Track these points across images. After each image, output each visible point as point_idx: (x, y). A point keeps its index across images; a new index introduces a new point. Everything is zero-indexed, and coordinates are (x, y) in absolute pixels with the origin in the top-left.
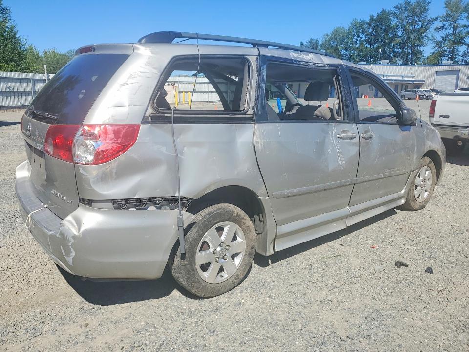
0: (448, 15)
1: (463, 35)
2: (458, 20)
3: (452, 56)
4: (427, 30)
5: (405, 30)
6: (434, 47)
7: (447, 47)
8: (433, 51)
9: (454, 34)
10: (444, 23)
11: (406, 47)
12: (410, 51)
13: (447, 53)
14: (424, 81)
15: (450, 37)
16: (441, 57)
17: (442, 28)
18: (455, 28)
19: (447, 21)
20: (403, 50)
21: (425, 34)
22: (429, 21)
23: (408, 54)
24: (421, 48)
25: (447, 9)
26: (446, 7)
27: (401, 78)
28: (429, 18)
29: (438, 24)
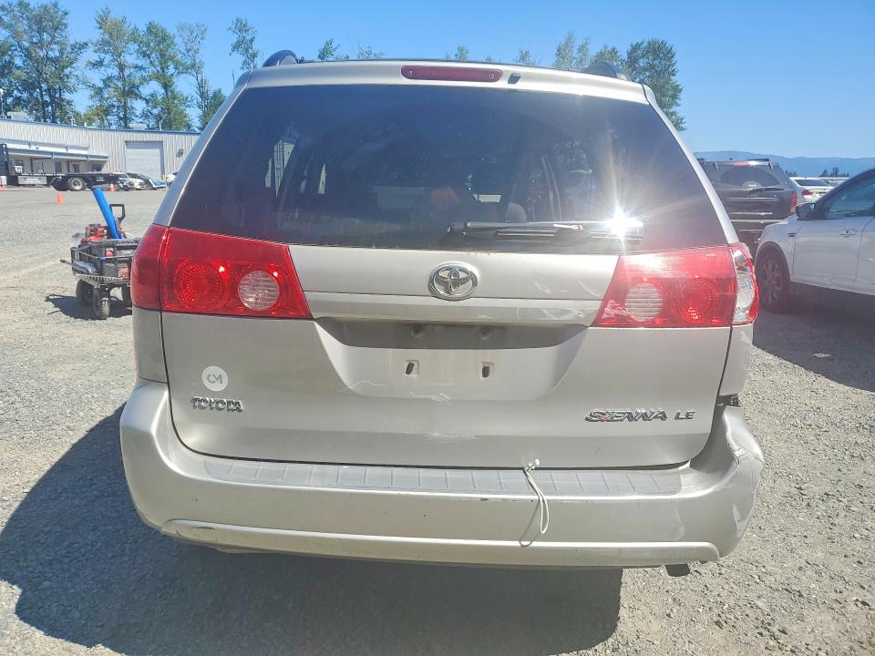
0: (105, 43)
1: (137, 82)
2: (123, 54)
3: (125, 115)
4: (72, 63)
5: (28, 55)
6: (92, 97)
7: (115, 99)
8: (91, 103)
9: (120, 77)
10: (103, 55)
11: (38, 90)
12: (47, 98)
13: (114, 110)
14: (106, 157)
15: (115, 81)
16: (106, 115)
17: (99, 64)
18: (121, 67)
19: (106, 52)
20: (31, 94)
21: (69, 69)
22: (73, 47)
23: (45, 104)
24: (67, 96)
25: (102, 31)
26: (100, 28)
27: (63, 151)
28: (72, 42)
29: (90, 55)
